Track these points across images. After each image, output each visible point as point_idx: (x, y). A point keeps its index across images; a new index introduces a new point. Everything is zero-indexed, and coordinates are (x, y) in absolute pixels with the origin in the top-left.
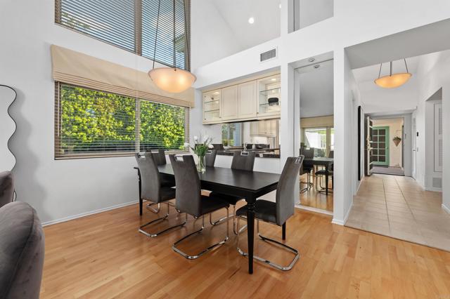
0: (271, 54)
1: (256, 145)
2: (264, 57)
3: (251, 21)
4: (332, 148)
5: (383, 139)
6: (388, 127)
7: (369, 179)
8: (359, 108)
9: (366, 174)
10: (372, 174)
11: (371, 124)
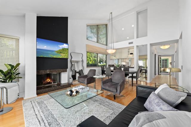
0: (132, 43)
1: (123, 65)
2: (129, 43)
3: (123, 29)
4: (147, 66)
5: (166, 63)
6: (168, 59)
7: (160, 76)
8: (155, 55)
9: (159, 74)
10: (160, 74)
11: (160, 58)
